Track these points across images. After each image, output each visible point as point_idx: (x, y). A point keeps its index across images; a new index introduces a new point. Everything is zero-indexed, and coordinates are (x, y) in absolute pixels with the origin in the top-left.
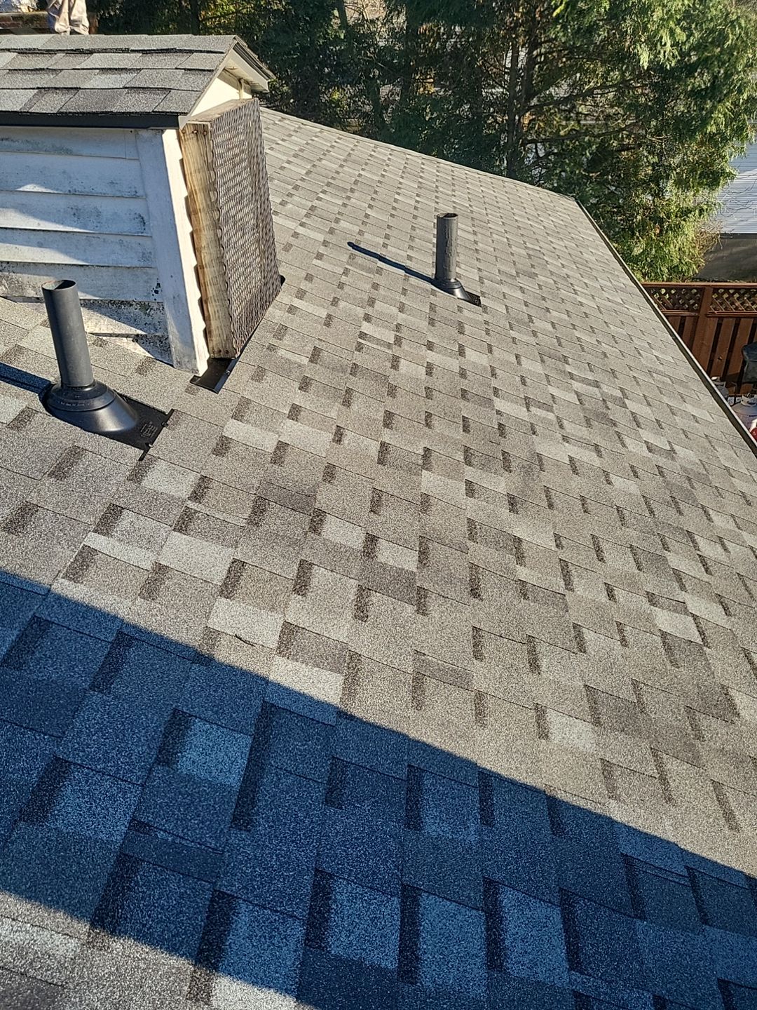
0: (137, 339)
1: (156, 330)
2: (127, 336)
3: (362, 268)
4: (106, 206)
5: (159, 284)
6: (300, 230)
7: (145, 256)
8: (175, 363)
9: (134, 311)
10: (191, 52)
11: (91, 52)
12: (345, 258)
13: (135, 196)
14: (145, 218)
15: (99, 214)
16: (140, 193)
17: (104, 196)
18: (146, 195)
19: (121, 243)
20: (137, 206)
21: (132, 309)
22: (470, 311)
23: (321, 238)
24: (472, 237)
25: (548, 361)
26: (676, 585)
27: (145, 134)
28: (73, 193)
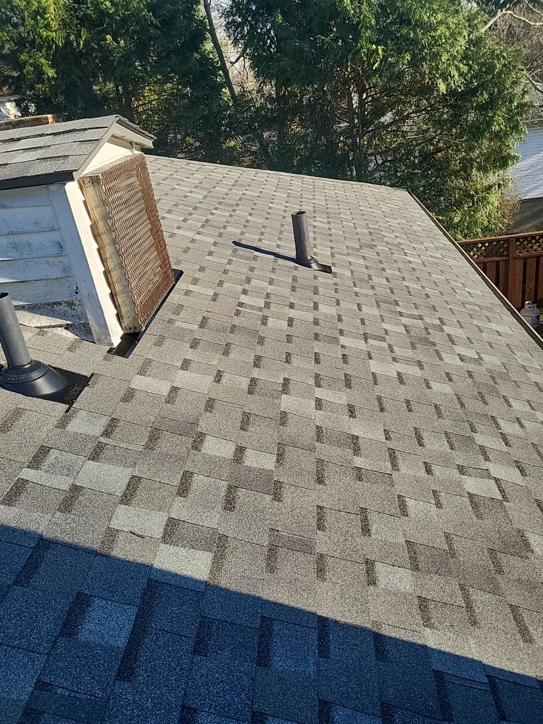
0: (67, 327)
1: (80, 319)
2: (61, 326)
3: (242, 257)
4: (35, 239)
5: (77, 287)
6: (197, 237)
7: (66, 269)
8: (96, 340)
9: (64, 308)
10: (86, 129)
11: (19, 139)
12: (229, 252)
13: (53, 230)
14: (62, 244)
15: (30, 245)
16: (56, 227)
17: (32, 232)
18: (59, 228)
19: (48, 262)
20: (54, 236)
21: (62, 307)
22: (323, 277)
23: (212, 240)
24: (327, 226)
25: (383, 305)
26: (481, 457)
27: (53, 187)
28: (12, 233)
